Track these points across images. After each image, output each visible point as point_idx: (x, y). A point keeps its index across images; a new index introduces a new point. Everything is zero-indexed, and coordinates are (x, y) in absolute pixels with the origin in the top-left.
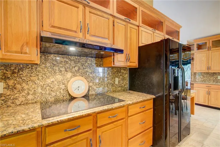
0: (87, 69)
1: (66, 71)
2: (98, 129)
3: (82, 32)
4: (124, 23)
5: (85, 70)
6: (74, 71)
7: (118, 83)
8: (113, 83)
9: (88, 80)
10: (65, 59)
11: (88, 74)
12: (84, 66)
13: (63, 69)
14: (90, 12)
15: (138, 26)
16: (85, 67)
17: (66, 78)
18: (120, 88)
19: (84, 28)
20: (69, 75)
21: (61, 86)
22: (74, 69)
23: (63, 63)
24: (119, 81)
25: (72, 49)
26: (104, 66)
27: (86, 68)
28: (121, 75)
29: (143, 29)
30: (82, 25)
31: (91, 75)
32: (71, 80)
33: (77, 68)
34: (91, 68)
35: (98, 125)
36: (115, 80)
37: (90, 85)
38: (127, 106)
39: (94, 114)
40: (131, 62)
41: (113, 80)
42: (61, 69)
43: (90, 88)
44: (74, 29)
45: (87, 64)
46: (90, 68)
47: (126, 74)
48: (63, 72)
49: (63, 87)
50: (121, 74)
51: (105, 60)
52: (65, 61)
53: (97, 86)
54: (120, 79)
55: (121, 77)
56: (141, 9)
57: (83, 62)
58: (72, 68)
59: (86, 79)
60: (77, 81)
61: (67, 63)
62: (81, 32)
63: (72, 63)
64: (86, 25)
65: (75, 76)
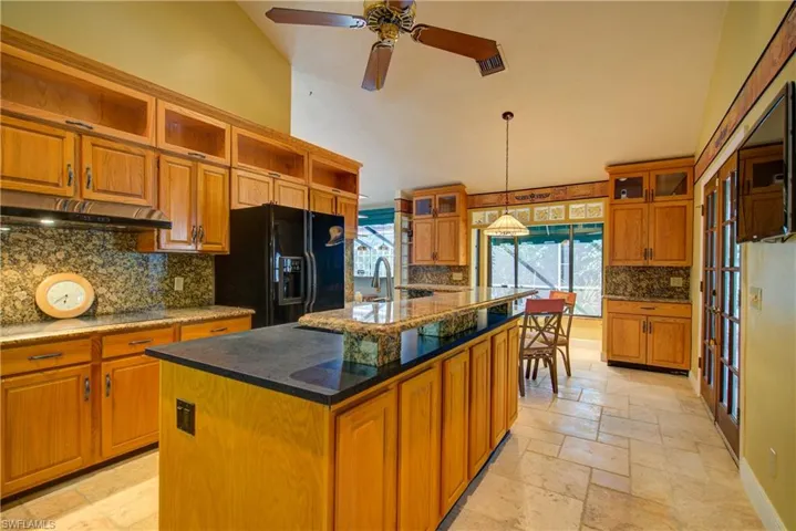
0: (90, 257)
1: (31, 260)
2: (104, 364)
3: (72, 186)
4: (189, 163)
5: (86, 259)
6: (54, 260)
7: (181, 289)
8: (167, 288)
9: (94, 281)
10: (27, 235)
11: (92, 268)
12: (81, 251)
13: (23, 257)
14: (94, 145)
15: (230, 168)
16: (83, 253)
17: (31, 276)
18: (188, 301)
19: (79, 176)
20: (39, 270)
21: (16, 294)
22: (52, 258)
23: (24, 244)
24: (185, 284)
25: (47, 222)
26: (140, 250)
27: (87, 255)
28: (191, 271)
29: (241, 173)
30: (72, 170)
31: (100, 271)
32: (45, 281)
33: (61, 256)
34: (103, 255)
35: (104, 356)
36: (173, 283)
37: (100, 293)
38: (178, 326)
39: (96, 337)
40: (207, 243)
41: (168, 281)
42: (16, 256)
43: (100, 300)
44: (53, 179)
45: (90, 246)
46: (99, 254)
47: (206, 267)
48: (22, 264)
49: (22, 295)
50: (193, 268)
51: (141, 237)
52: (28, 239)
53: (120, 294)
54: (188, 280)
55: (192, 275)
56: (238, 130)
57: (78, 242)
58: (49, 254)
59: (87, 278)
60: (61, 284)
61: (34, 243)
62: (69, 185)
63: (46, 244)
64: (84, 170)
65: (55, 271)
